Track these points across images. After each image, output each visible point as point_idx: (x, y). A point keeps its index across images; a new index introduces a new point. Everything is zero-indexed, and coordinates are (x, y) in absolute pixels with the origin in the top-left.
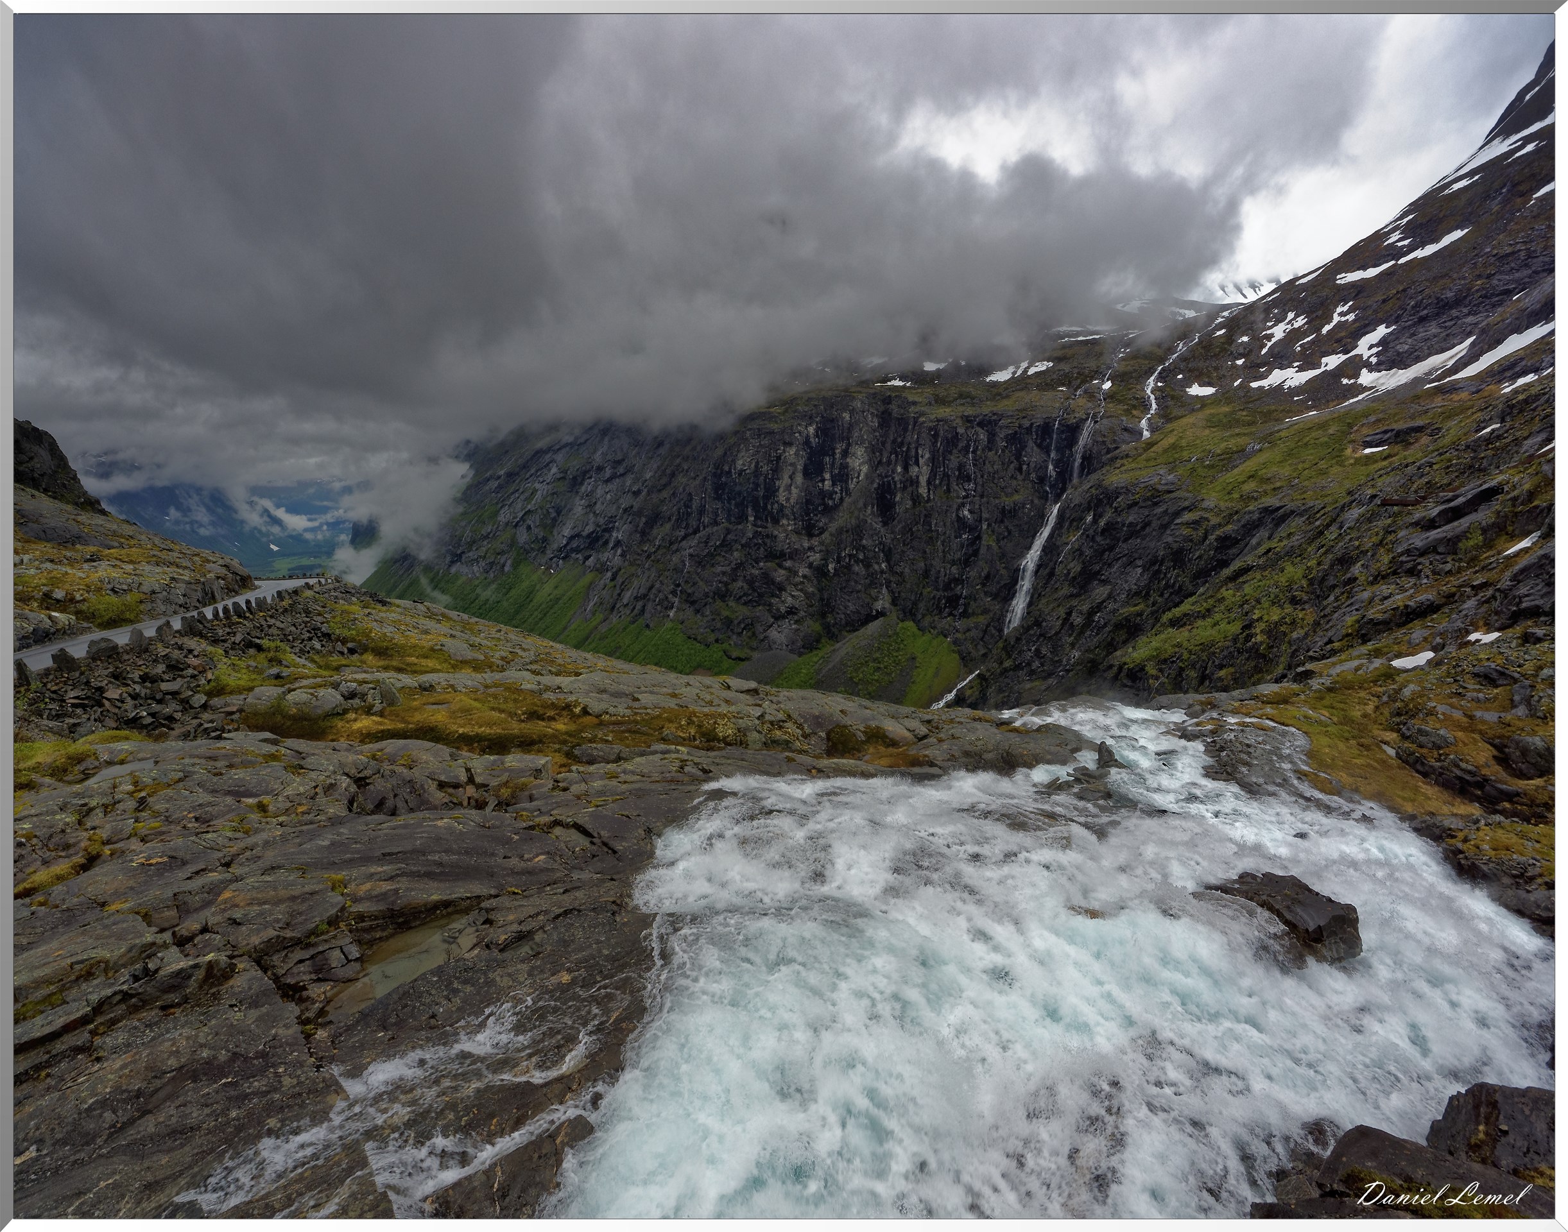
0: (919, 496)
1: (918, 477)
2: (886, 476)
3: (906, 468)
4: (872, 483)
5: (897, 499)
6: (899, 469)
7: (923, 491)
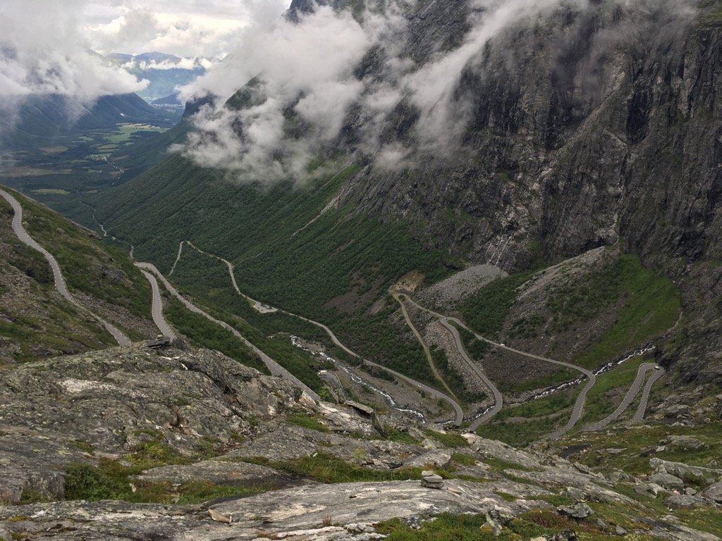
0: (677, 112)
1: (679, 90)
2: (644, 88)
3: (667, 79)
4: (626, 93)
5: (652, 114)
6: (659, 80)
7: (683, 107)
